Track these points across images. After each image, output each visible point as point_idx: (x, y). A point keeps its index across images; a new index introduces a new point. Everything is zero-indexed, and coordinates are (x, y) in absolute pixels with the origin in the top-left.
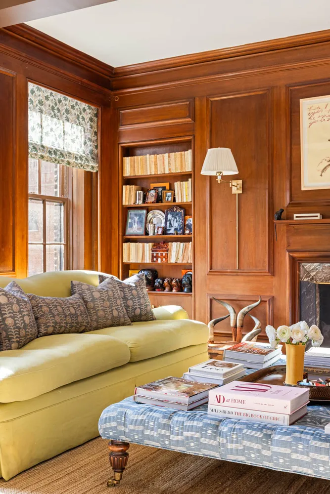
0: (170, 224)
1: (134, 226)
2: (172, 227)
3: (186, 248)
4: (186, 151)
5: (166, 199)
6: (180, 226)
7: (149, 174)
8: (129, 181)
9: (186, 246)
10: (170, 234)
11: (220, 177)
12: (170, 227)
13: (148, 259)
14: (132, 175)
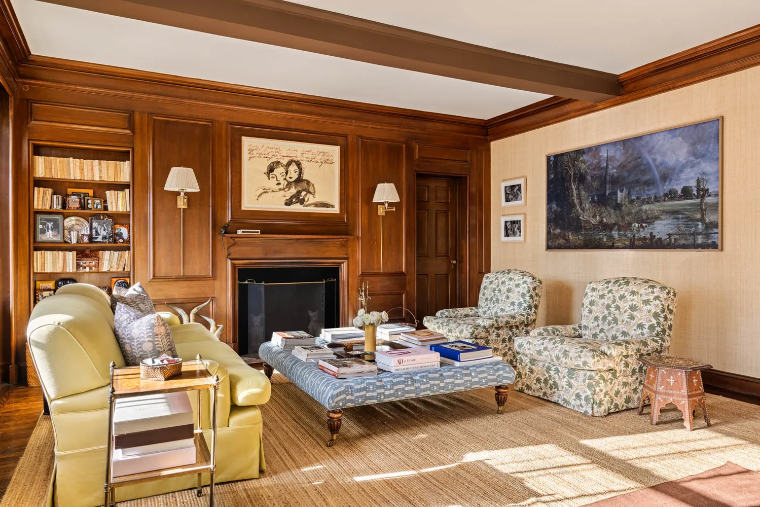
0: (97, 231)
1: (48, 233)
2: (99, 235)
3: (121, 256)
4: (123, 161)
5: (95, 207)
6: (110, 234)
7: (72, 178)
8: (41, 183)
9: (121, 254)
10: (97, 242)
11: (183, 193)
12: (96, 235)
13: (71, 268)
14: (48, 176)
